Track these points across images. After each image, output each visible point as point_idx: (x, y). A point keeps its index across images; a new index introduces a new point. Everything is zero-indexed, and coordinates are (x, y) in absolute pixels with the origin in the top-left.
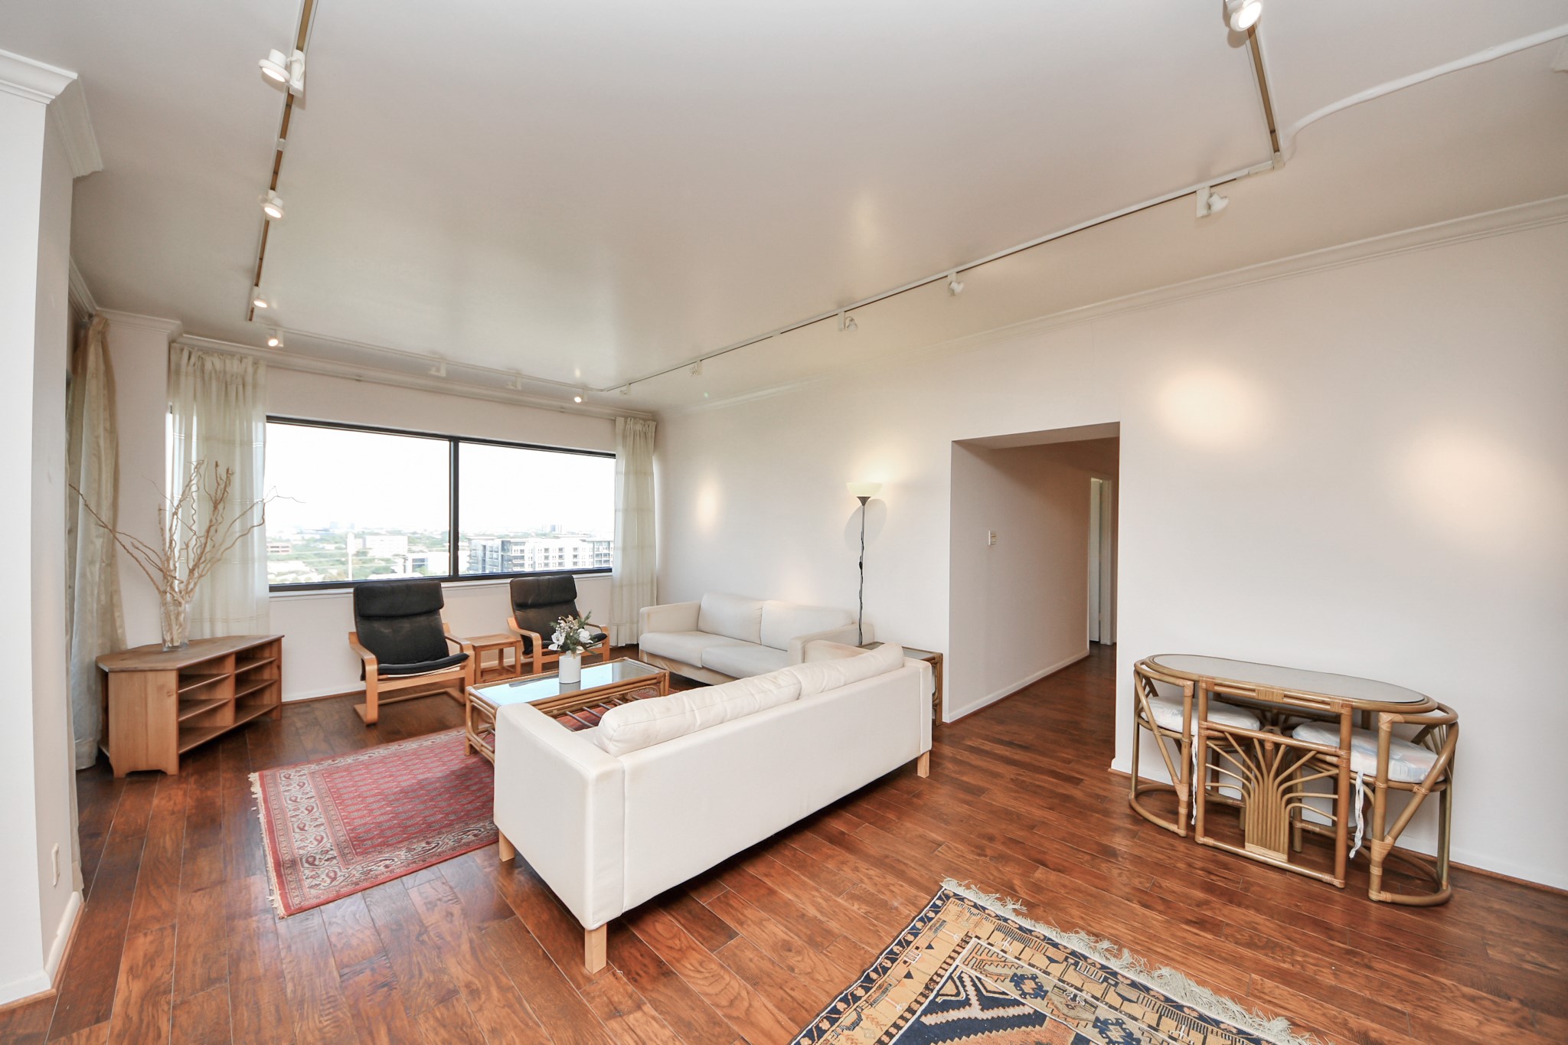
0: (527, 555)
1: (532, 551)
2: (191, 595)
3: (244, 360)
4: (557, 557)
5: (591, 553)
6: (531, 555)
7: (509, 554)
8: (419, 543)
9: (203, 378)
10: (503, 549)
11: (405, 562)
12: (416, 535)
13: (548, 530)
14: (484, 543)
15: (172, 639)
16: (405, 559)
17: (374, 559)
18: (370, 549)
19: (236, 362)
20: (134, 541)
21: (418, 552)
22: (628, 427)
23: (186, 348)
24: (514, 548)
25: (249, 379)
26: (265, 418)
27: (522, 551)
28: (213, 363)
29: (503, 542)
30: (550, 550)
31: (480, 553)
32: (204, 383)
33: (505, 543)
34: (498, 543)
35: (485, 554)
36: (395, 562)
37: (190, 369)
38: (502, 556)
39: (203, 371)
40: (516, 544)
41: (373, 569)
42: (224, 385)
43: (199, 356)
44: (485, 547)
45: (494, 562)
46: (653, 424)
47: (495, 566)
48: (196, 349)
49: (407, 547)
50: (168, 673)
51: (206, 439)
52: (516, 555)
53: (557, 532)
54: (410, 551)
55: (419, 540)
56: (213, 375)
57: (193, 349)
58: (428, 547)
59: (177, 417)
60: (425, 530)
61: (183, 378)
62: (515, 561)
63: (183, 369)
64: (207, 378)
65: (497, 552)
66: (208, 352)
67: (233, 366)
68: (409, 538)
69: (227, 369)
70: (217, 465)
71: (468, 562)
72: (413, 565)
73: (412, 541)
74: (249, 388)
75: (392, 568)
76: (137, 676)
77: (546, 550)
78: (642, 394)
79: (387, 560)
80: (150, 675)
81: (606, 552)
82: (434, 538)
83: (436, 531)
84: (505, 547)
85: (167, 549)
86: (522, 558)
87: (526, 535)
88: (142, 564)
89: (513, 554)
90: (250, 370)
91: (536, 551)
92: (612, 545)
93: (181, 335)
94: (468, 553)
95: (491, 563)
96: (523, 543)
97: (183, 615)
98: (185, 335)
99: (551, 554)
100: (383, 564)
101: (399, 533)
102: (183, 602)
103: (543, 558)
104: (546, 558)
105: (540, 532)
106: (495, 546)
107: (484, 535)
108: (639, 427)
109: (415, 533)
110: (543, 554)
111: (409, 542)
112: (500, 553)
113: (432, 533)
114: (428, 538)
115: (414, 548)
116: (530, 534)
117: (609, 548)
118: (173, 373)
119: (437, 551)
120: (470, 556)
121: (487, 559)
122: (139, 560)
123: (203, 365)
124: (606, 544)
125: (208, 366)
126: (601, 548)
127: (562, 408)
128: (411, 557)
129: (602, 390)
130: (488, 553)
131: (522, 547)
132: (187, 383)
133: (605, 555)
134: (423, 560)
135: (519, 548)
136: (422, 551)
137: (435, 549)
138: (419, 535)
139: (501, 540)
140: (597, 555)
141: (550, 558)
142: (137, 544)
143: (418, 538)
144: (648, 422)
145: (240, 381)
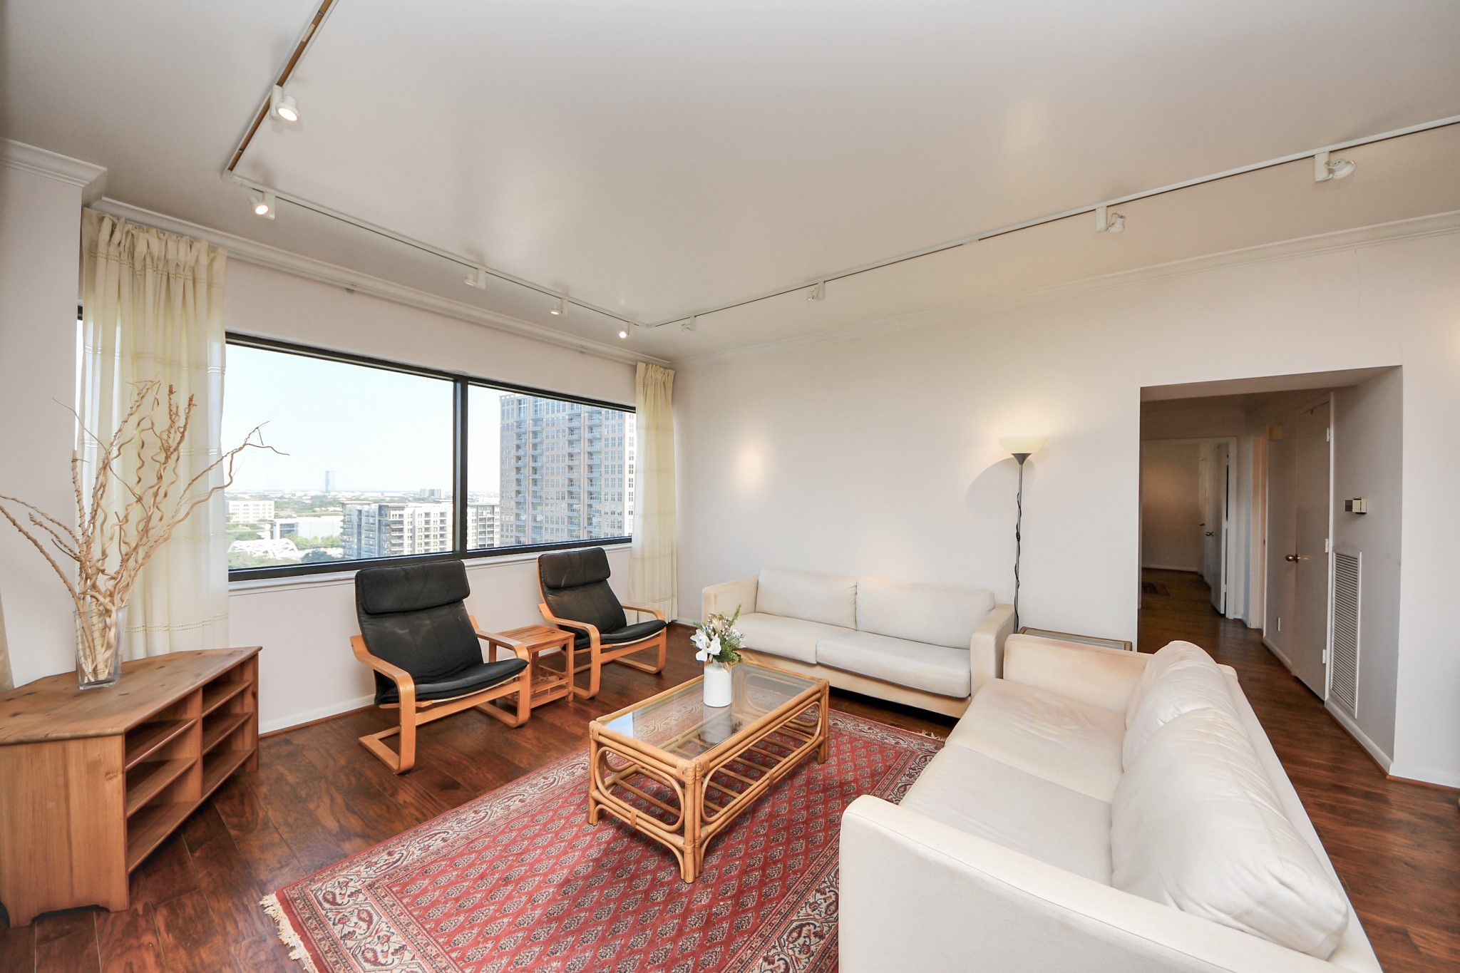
0: (406, 520)
1: (412, 516)
2: (126, 597)
3: (196, 245)
4: (439, 522)
5: (475, 518)
6: (411, 520)
7: (387, 519)
8: (287, 508)
9: (133, 266)
10: (380, 514)
11: (272, 528)
12: (284, 500)
13: (427, 495)
14: (359, 507)
15: (95, 670)
16: (273, 525)
17: (237, 525)
18: (233, 514)
19: (183, 247)
20: (33, 512)
21: (287, 518)
22: (649, 374)
23: (107, 216)
24: (393, 512)
25: (202, 274)
26: (224, 334)
27: (401, 516)
28: (147, 243)
29: (380, 507)
30: (432, 515)
31: (355, 518)
32: (133, 274)
33: (383, 508)
34: (375, 507)
35: (360, 519)
36: (262, 528)
37: (113, 249)
38: (379, 521)
39: (132, 255)
40: (395, 508)
41: (237, 535)
42: (165, 278)
43: (128, 232)
44: (360, 512)
45: (370, 527)
46: (672, 373)
47: (372, 531)
48: (123, 220)
49: (273, 512)
50: (108, 741)
51: (136, 356)
52: (395, 519)
53: (436, 496)
54: (276, 516)
55: (286, 505)
56: (148, 260)
57: (119, 219)
58: (296, 512)
59: (91, 326)
60: (294, 495)
61: (101, 262)
62: (393, 527)
63: (102, 248)
64: (138, 267)
65: (375, 517)
66: (141, 226)
67: (180, 253)
68: (276, 502)
69: (170, 256)
70: (171, 392)
71: (341, 527)
72: (281, 531)
73: (280, 505)
74: (202, 288)
75: (259, 534)
76: (47, 750)
77: (427, 515)
78: (673, 337)
79: (253, 526)
80: (73, 747)
81: (490, 516)
82: (304, 503)
83: (306, 495)
84: (383, 512)
85: (86, 524)
86: (401, 523)
87: (403, 500)
88: (45, 548)
89: (392, 519)
90: (204, 260)
91: (417, 516)
92: (497, 510)
93: (98, 197)
94: (342, 518)
95: (367, 528)
96: (402, 508)
97: (113, 631)
98: (105, 199)
99: (432, 519)
100: (248, 530)
101: (265, 498)
102: (114, 609)
103: (424, 522)
104: (427, 522)
105: (417, 496)
106: (371, 511)
107: (357, 499)
108: (659, 376)
109: (282, 497)
110: (423, 519)
111: (276, 507)
112: (377, 519)
113: (301, 497)
114: (296, 503)
115: (281, 513)
116: (407, 499)
117: (493, 513)
118: (88, 255)
119: (307, 516)
120: (343, 521)
121: (363, 524)
122: (40, 542)
123: (133, 246)
124: (491, 508)
125: (141, 248)
126: (484, 512)
127: (582, 347)
128: (279, 522)
129: (648, 325)
130: (364, 519)
131: (401, 512)
132: (109, 271)
133: (489, 519)
134: (292, 525)
135: (398, 512)
136: (291, 517)
137: (304, 514)
138: (287, 500)
139: (377, 504)
140: (481, 520)
141: (432, 522)
142: (39, 518)
143: (286, 503)
144: (668, 370)
145: (189, 274)
